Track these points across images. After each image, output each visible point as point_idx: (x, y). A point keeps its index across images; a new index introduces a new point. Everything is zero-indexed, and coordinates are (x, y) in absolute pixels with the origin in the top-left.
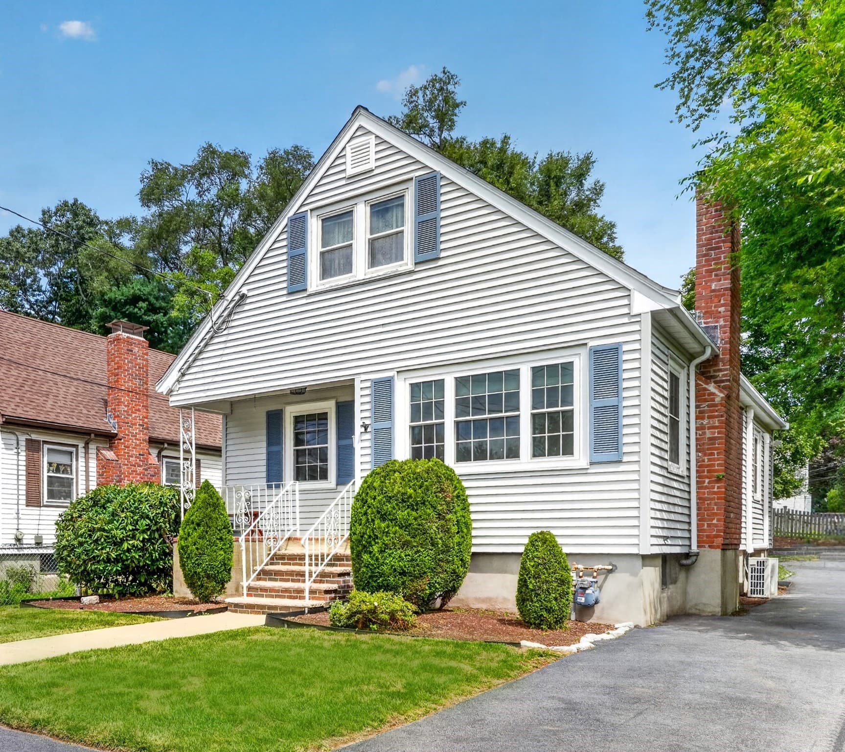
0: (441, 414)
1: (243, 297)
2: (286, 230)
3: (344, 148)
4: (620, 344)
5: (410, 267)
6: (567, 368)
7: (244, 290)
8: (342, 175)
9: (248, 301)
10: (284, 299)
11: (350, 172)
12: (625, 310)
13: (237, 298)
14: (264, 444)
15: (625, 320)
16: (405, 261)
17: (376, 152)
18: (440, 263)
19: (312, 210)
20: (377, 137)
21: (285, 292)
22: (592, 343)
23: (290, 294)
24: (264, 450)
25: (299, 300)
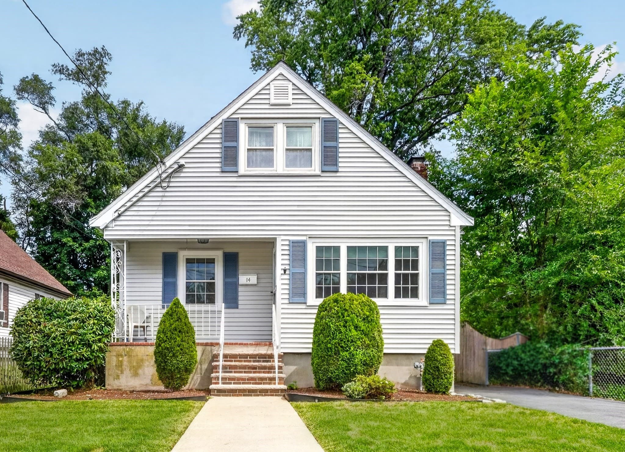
0: (337, 267)
1: (181, 166)
2: (219, 127)
3: (269, 84)
4: (446, 240)
5: (318, 172)
6: (415, 250)
7: (182, 162)
8: (267, 102)
9: (185, 170)
10: (218, 175)
11: (273, 101)
12: (447, 223)
13: (176, 166)
14: (161, 276)
15: (447, 228)
16: (313, 168)
17: (293, 94)
18: (338, 174)
19: (242, 118)
20: (294, 84)
21: (219, 170)
22: (430, 238)
23: (222, 172)
24: (161, 281)
25: (231, 178)
